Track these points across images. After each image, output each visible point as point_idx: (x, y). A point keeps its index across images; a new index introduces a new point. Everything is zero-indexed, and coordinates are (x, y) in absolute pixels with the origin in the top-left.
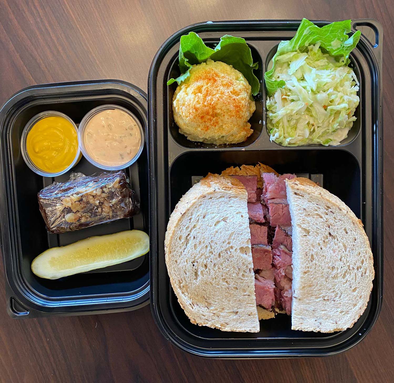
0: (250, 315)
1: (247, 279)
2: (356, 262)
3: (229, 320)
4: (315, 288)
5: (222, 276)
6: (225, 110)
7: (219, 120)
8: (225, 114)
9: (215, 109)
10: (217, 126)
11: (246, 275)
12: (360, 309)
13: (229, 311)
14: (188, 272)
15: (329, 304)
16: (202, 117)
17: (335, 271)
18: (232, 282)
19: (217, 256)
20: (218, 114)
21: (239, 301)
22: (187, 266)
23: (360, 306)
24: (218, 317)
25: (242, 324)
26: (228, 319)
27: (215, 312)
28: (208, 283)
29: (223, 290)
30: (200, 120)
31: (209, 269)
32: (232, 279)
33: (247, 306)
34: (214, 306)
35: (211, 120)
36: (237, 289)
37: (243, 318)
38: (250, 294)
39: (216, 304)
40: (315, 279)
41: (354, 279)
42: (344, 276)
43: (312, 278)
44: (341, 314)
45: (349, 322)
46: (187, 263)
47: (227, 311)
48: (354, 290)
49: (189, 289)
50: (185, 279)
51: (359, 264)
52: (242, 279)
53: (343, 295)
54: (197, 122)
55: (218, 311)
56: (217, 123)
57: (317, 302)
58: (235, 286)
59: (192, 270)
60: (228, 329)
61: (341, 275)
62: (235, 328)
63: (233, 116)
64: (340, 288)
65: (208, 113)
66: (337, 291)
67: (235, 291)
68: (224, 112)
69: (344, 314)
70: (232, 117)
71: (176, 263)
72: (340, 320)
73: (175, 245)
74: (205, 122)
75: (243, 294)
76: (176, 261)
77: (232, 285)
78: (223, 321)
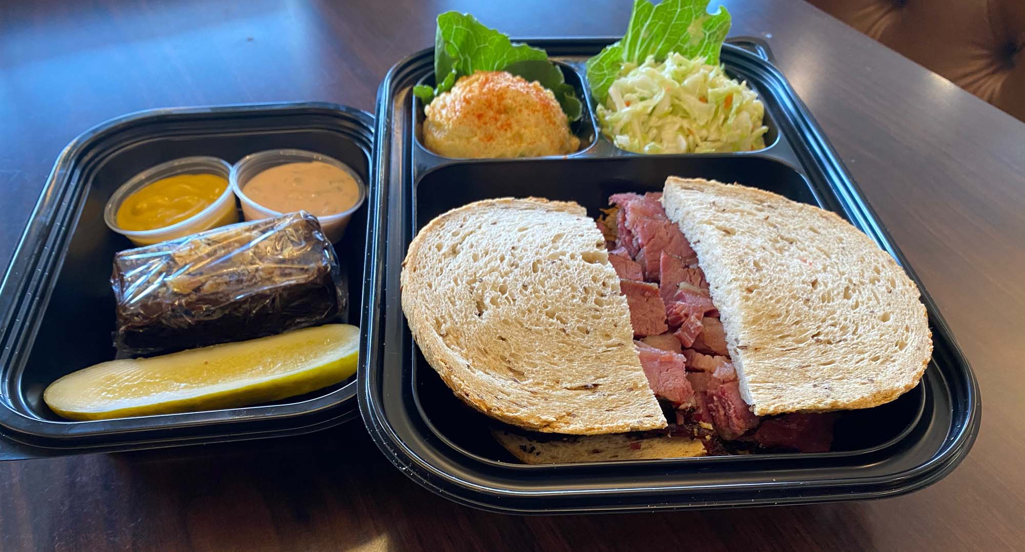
0: (631, 389)
1: (609, 307)
2: (863, 273)
3: (576, 406)
4: (784, 320)
5: (546, 307)
6: (521, 102)
7: (512, 121)
8: (523, 108)
9: (503, 99)
10: (509, 131)
11: (606, 301)
12: (919, 349)
13: (573, 385)
14: (460, 299)
15: (834, 348)
16: (480, 116)
17: (820, 288)
18: (572, 317)
19: (530, 270)
20: (511, 109)
21: (597, 358)
22: (456, 289)
23: (915, 344)
24: (546, 399)
25: (613, 412)
26: (574, 403)
27: (535, 389)
28: (510, 321)
29: (551, 336)
30: (476, 121)
31: (511, 295)
32: (572, 310)
33: (620, 368)
34: (533, 375)
35: (496, 120)
36: (588, 332)
37: (615, 396)
38: (624, 342)
39: (536, 371)
40: (778, 302)
41: (873, 298)
42: (847, 296)
43: (771, 298)
44: (874, 363)
45: (904, 374)
46: (457, 285)
47: (569, 386)
48: (885, 318)
49: (462, 340)
50: (451, 317)
51: (869, 274)
52: (597, 310)
53: (860, 328)
54: (470, 125)
55: (544, 386)
56: (509, 125)
57: (802, 349)
58: (581, 325)
59: (471, 297)
60: (578, 426)
61: (838, 294)
62: (595, 423)
63: (538, 111)
64: (849, 316)
65: (490, 105)
66: (843, 322)
67: (584, 337)
68: (521, 105)
69: (882, 363)
70: (536, 113)
71: (428, 287)
72: (878, 374)
73: (426, 258)
74: (485, 124)
75: (604, 342)
76: (430, 286)
77: (572, 324)
78: (559, 406)
